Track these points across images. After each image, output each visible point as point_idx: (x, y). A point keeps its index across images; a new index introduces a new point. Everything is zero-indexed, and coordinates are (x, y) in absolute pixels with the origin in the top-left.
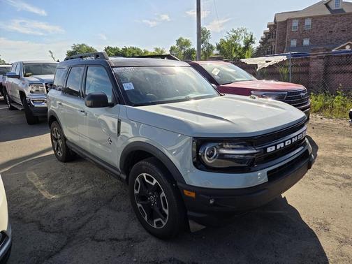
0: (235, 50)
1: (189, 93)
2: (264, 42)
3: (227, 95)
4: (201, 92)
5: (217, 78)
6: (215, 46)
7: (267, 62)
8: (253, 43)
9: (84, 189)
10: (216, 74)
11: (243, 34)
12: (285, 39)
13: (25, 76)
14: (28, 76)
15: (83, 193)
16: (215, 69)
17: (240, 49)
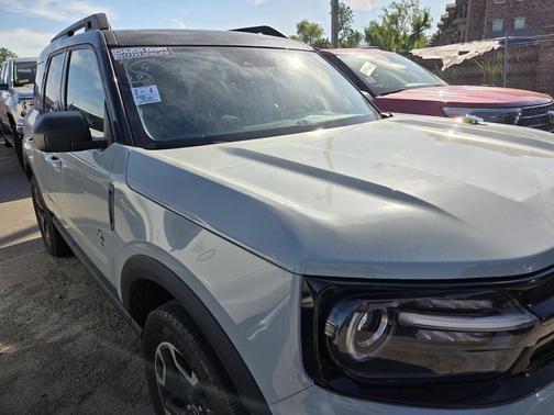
0: (397, 41)
1: (310, 111)
2: (447, 24)
3: (397, 116)
4: (337, 110)
5: (370, 81)
6: (363, 34)
7: (461, 53)
8: (428, 26)
9: (77, 328)
10: (369, 73)
11: (410, 12)
12: (482, 19)
13: (16, 85)
14: (22, 85)
15: (71, 339)
16: (367, 64)
17: (405, 36)
